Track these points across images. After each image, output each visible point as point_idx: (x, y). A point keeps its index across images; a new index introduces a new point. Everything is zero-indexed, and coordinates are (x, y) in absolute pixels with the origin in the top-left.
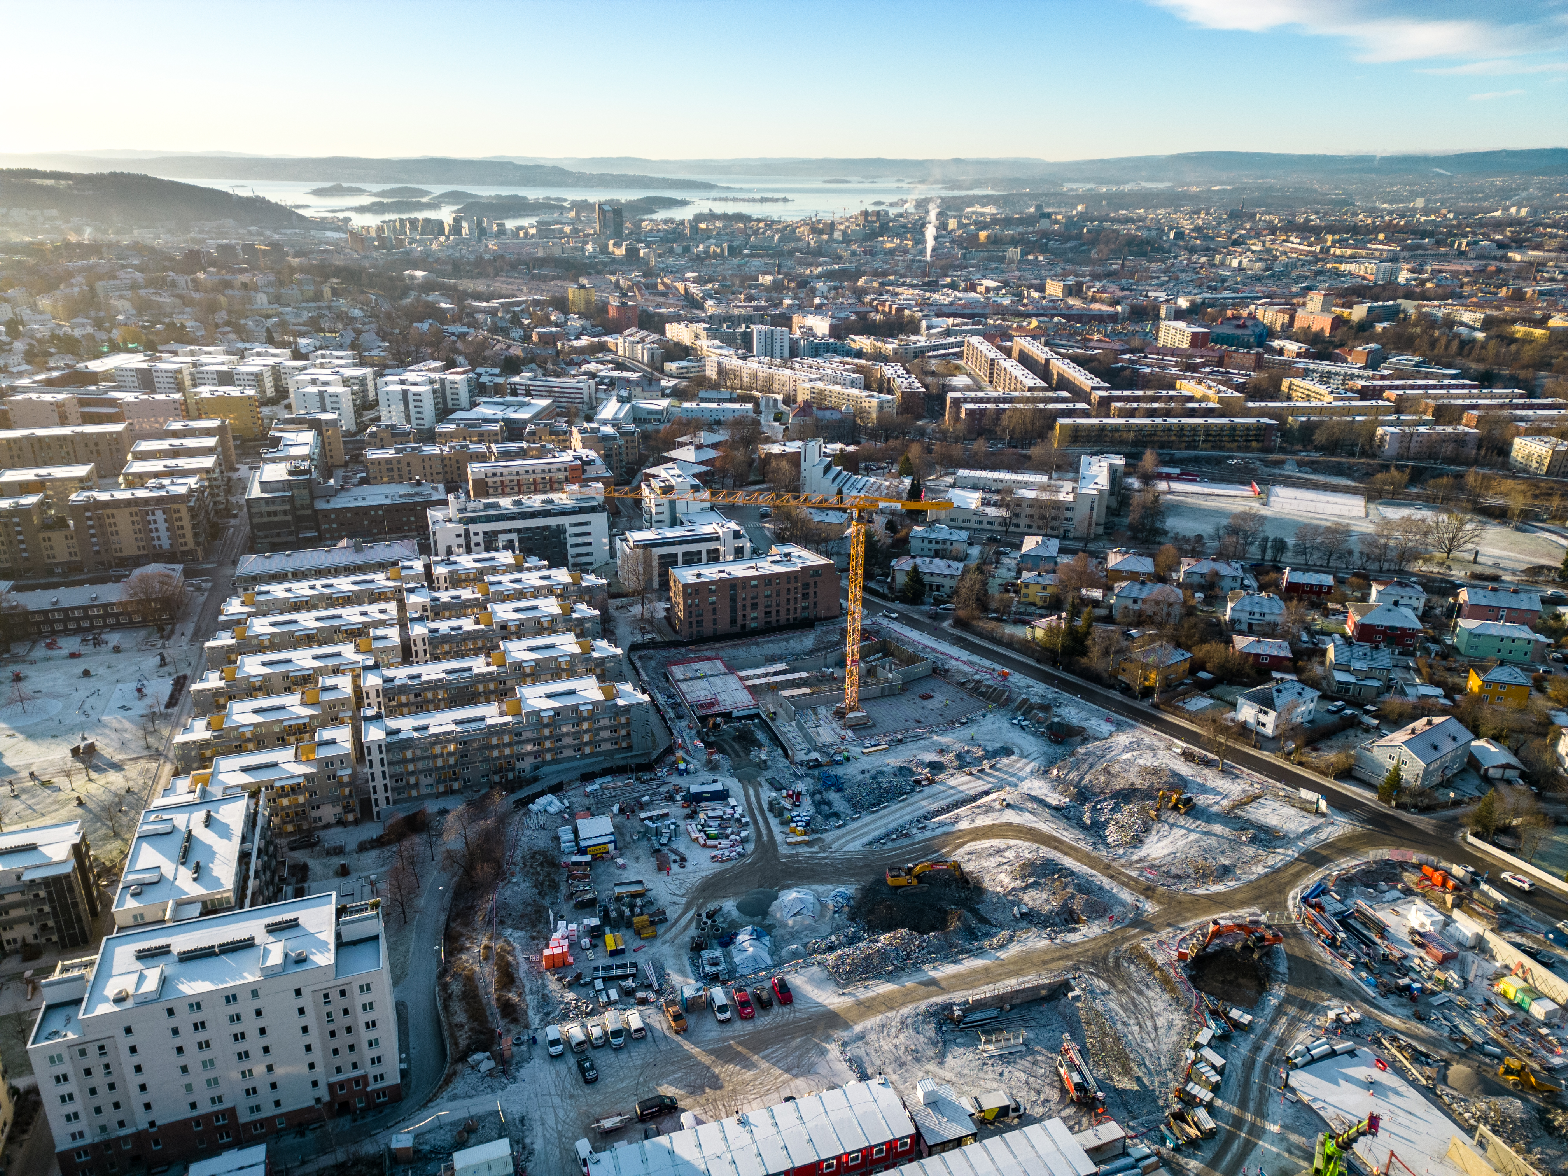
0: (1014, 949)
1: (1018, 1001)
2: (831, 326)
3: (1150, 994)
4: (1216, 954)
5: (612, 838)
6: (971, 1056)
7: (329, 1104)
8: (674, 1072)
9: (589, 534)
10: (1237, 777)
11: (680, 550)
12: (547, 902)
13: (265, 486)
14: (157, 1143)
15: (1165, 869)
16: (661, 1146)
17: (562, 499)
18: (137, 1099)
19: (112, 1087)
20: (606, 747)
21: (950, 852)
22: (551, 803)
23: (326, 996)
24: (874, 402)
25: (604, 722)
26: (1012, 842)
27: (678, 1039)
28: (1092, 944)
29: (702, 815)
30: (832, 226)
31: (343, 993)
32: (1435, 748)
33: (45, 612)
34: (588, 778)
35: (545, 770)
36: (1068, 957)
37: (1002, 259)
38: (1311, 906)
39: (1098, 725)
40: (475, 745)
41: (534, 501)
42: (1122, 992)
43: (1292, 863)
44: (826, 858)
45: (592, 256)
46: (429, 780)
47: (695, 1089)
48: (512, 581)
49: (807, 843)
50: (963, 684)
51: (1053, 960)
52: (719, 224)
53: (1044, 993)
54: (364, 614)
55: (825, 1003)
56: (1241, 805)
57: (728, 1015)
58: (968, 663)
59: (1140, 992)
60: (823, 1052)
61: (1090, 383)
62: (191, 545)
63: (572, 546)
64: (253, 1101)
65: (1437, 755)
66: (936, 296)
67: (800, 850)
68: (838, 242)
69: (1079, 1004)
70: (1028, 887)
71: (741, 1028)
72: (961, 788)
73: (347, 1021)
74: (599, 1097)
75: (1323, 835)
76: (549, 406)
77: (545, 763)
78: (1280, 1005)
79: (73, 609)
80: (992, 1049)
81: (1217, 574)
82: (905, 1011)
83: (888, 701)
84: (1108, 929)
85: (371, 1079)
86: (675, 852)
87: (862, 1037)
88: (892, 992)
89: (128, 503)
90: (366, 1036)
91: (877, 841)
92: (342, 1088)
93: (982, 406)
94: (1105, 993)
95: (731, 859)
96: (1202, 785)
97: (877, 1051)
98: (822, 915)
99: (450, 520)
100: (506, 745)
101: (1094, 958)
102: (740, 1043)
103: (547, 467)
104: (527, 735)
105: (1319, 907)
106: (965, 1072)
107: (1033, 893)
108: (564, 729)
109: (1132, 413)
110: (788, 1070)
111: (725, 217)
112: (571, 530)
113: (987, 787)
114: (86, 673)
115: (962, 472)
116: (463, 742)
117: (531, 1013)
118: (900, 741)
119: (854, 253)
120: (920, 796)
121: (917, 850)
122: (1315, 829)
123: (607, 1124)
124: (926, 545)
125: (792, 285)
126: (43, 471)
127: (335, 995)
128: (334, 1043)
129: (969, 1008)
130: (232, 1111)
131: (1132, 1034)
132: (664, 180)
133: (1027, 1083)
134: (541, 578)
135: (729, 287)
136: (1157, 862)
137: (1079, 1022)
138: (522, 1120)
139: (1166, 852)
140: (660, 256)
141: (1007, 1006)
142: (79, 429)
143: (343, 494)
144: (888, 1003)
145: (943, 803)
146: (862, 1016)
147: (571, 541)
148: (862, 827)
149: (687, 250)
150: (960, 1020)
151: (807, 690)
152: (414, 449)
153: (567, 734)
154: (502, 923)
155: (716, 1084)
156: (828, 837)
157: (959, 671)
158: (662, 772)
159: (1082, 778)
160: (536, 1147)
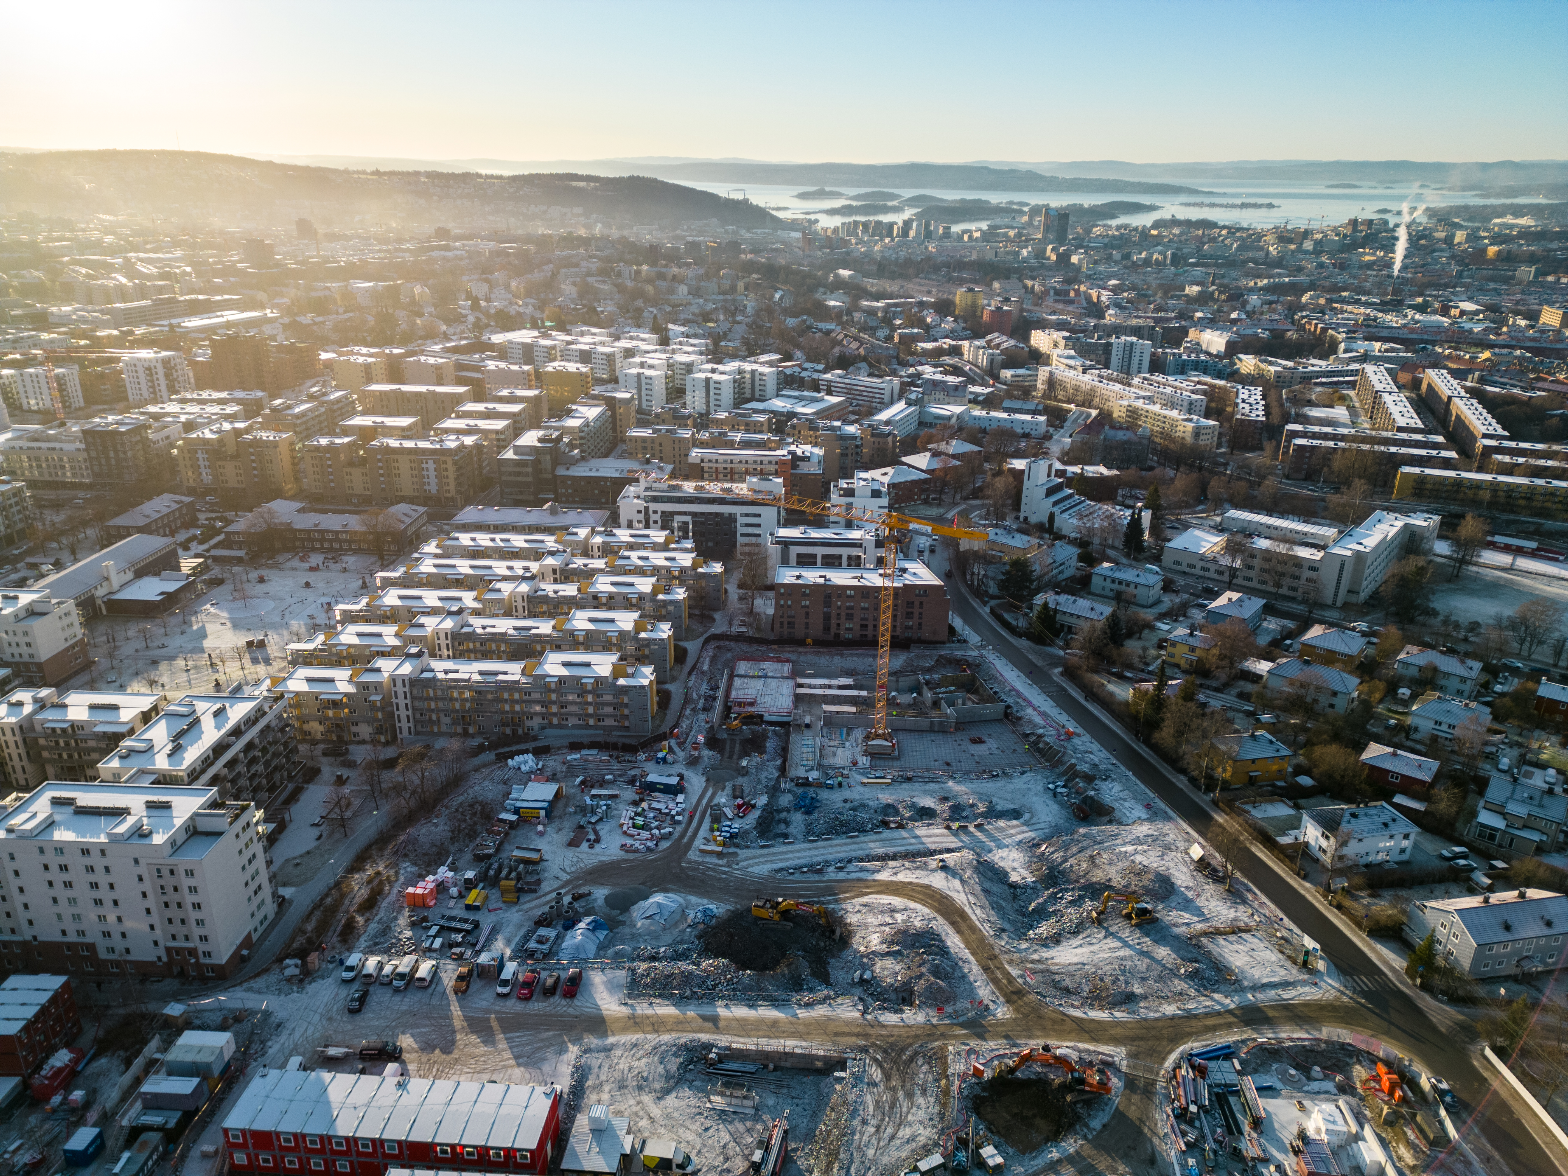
0: (820, 1011)
1: (788, 1065)
2: (1228, 342)
3: (921, 1101)
4: (1026, 1084)
5: (545, 805)
6: (693, 1102)
7: (168, 965)
8: (425, 1026)
9: (759, 525)
10: (1244, 902)
11: (820, 551)
12: (453, 849)
13: (518, 450)
14: (39, 955)
15: (1057, 978)
16: (320, 1081)
17: (741, 489)
18: (23, 915)
19: (4, 898)
20: (609, 722)
21: (846, 899)
22: (526, 762)
23: (159, 871)
24: (1190, 426)
25: (608, 698)
26: (912, 905)
27: (453, 997)
28: (902, 1032)
29: (644, 805)
30: (1306, 234)
31: (172, 872)
32: (1508, 928)
33: (309, 531)
34: (575, 747)
35: (548, 732)
36: (866, 1036)
37: (1507, 280)
38: (1193, 1067)
39: (1133, 810)
40: (490, 696)
41: (714, 488)
42: (893, 1089)
43: (1219, 1014)
44: (725, 873)
45: (1025, 261)
46: (448, 720)
47: (427, 1047)
48: (640, 558)
49: (720, 855)
50: (1027, 735)
51: (849, 1034)
52: (1176, 231)
53: (819, 1064)
54: (510, 568)
55: (603, 1007)
56: (1215, 933)
57: (505, 990)
58: (1044, 715)
59: (910, 1095)
60: (563, 1050)
61: (1483, 430)
62: (453, 493)
63: (742, 535)
64: (108, 943)
65: (1507, 936)
66: (1388, 318)
67: (708, 859)
68: (1306, 252)
69: (838, 1087)
70: (888, 954)
71: (513, 1006)
72: (924, 840)
73: (177, 897)
74: (349, 1027)
75: (1288, 994)
76: (839, 404)
77: (551, 725)
78: (1059, 1161)
79: (328, 531)
80: (718, 1101)
81: (1435, 670)
82: (666, 1038)
83: (933, 736)
84: (934, 1021)
85: (201, 954)
86: (596, 832)
87: (608, 1049)
88: (670, 1016)
89: (410, 451)
90: (192, 915)
91: (786, 869)
92: (177, 954)
93: (1316, 442)
94: (873, 1084)
95: (637, 851)
96: (1191, 901)
97: (610, 1067)
98: (676, 924)
99: (638, 497)
100: (517, 702)
101: (892, 1046)
102: (498, 1020)
103: (759, 459)
104: (536, 696)
105: (1201, 1071)
106: (675, 1115)
107: (889, 963)
108: (571, 698)
109: (1509, 470)
110: (516, 1058)
111: (1188, 223)
112: (741, 520)
113: (952, 846)
114: (307, 585)
115: (1233, 513)
116: (479, 691)
117: (362, 939)
118: (909, 779)
119: (1321, 265)
120: (875, 837)
121: (818, 888)
122: (1285, 985)
123: (332, 1051)
124: (1108, 583)
125: (1223, 297)
126: (379, 419)
127: (166, 872)
128: (169, 913)
129: (730, 1055)
130: (93, 946)
131: (862, 1134)
132: (1139, 184)
133: (724, 1146)
134: (667, 559)
135: (1146, 296)
136: (1054, 968)
137: (827, 1104)
138: (279, 1025)
139: (1076, 960)
140: (1096, 262)
141: (771, 1066)
142: (432, 388)
143: (582, 463)
144: (657, 1025)
145: (891, 850)
146: (625, 1030)
147: (741, 530)
148: (786, 853)
149: (1127, 257)
150: (712, 1064)
151: (853, 709)
152: (668, 431)
153: (573, 703)
154: (406, 855)
155: (448, 1047)
156: (743, 853)
157: (1030, 722)
158: (642, 756)
159: (1066, 861)
160: (270, 1051)
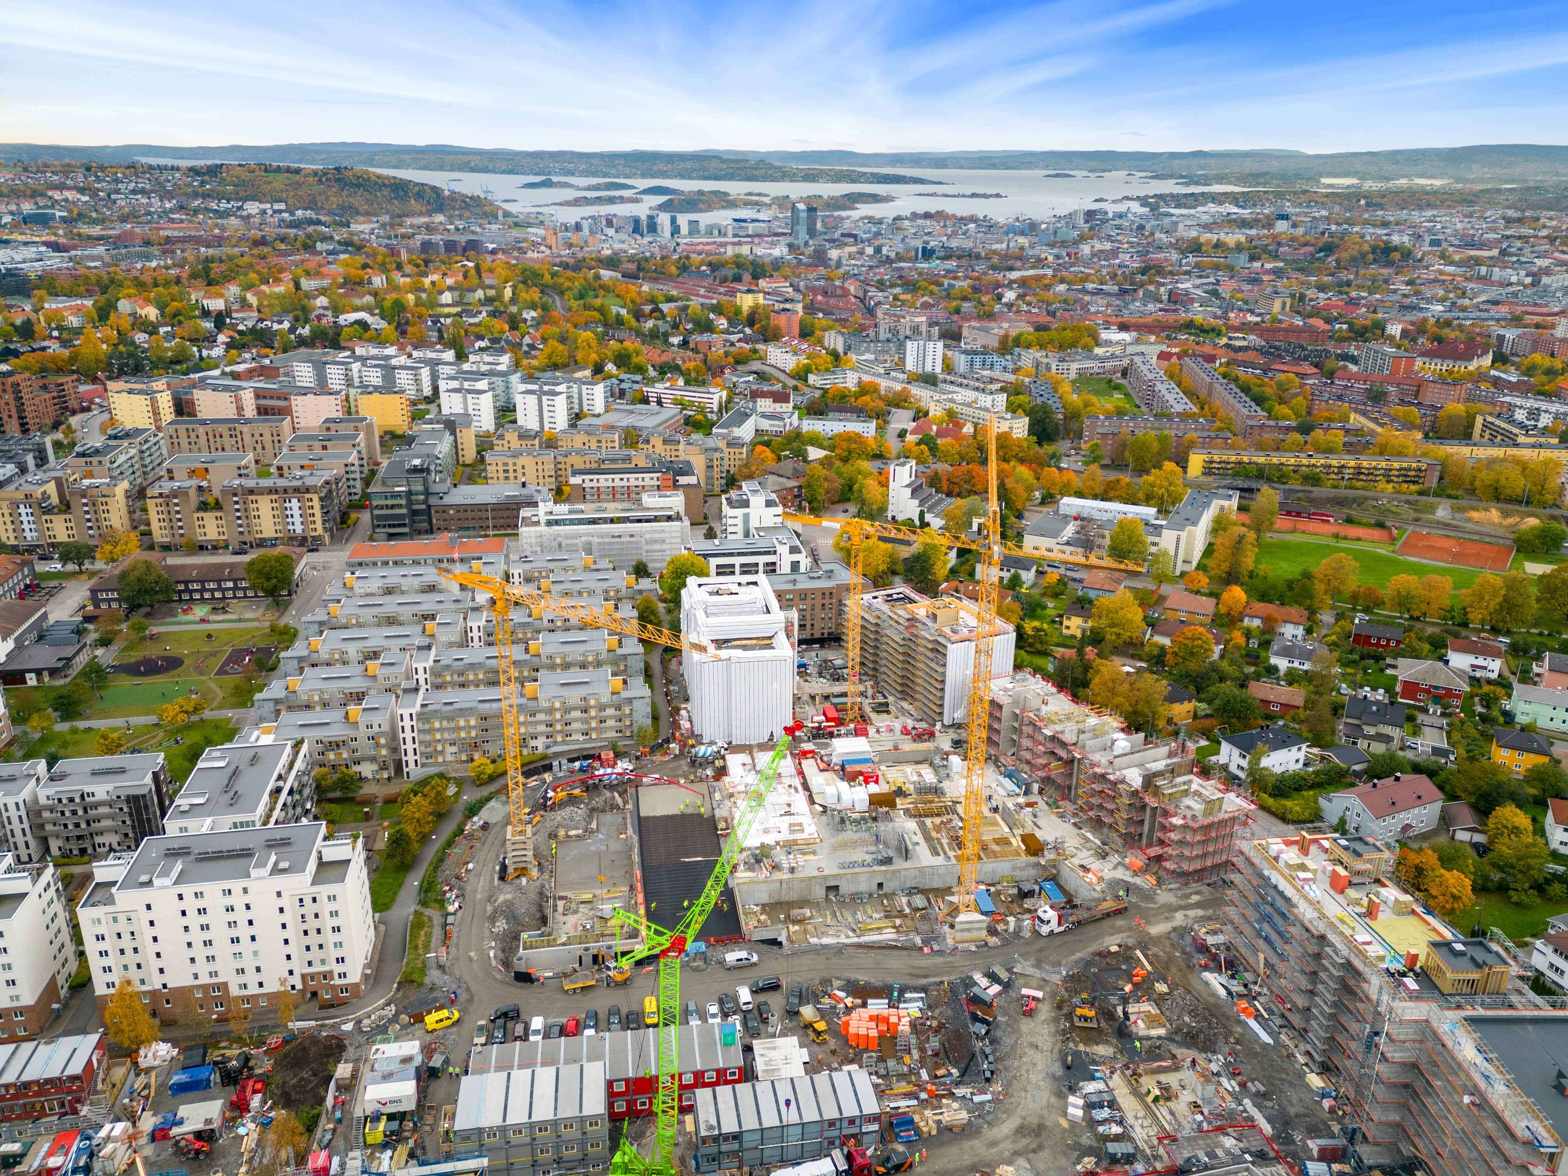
7: (303, 992)
14: (168, 1002)
18: (154, 964)
19: (136, 950)
23: (301, 900)
31: (314, 900)
46: (454, 749)
48: (573, 581)
61: (1246, 412)
62: (320, 531)
64: (242, 979)
73: (317, 924)
76: (676, 415)
77: (555, 743)
85: (336, 976)
89: (270, 490)
90: (331, 938)
92: (312, 979)
103: (640, 476)
115: (1066, 501)
116: (484, 718)
127: (308, 901)
128: (307, 941)
130: (225, 984)
143: (455, 492)
153: (577, 719)
